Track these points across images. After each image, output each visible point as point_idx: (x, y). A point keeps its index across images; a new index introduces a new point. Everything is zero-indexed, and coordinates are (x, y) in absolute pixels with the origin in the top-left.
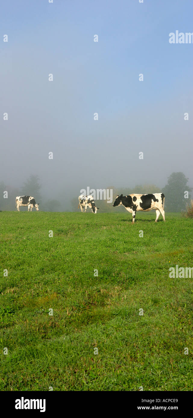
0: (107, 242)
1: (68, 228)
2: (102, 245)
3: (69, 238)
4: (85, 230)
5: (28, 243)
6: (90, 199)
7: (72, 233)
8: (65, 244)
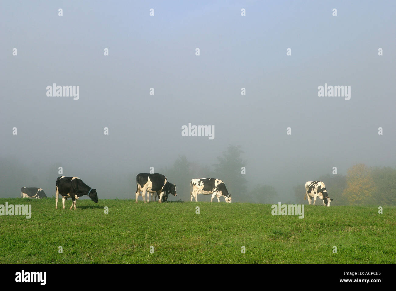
0: (354, 252)
1: (290, 228)
2: (346, 256)
3: (292, 244)
4: (318, 232)
5: (227, 252)
6: (320, 186)
7: (297, 237)
8: (285, 254)
